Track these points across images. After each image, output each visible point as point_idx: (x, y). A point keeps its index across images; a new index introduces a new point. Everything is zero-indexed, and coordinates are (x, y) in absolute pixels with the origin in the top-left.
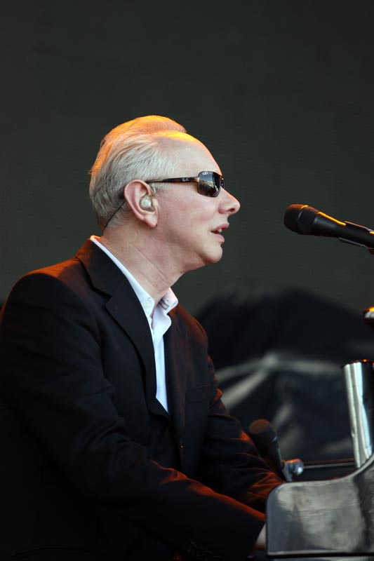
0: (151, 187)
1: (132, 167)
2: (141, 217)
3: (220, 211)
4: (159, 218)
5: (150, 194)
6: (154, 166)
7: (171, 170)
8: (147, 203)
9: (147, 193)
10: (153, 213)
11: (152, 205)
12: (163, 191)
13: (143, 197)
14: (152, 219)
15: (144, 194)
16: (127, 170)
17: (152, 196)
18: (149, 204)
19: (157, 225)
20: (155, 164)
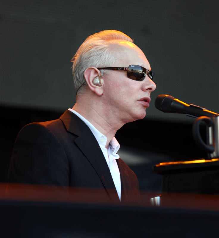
0: (101, 72)
1: (91, 58)
2: (93, 89)
3: (143, 89)
4: (104, 91)
5: (99, 76)
6: (103, 59)
7: (113, 62)
8: (97, 81)
9: (98, 76)
10: (101, 87)
11: (100, 83)
12: (107, 74)
13: (96, 77)
14: (99, 91)
15: (96, 75)
16: (88, 60)
17: (101, 77)
18: (99, 81)
19: (102, 94)
20: (104, 57)
